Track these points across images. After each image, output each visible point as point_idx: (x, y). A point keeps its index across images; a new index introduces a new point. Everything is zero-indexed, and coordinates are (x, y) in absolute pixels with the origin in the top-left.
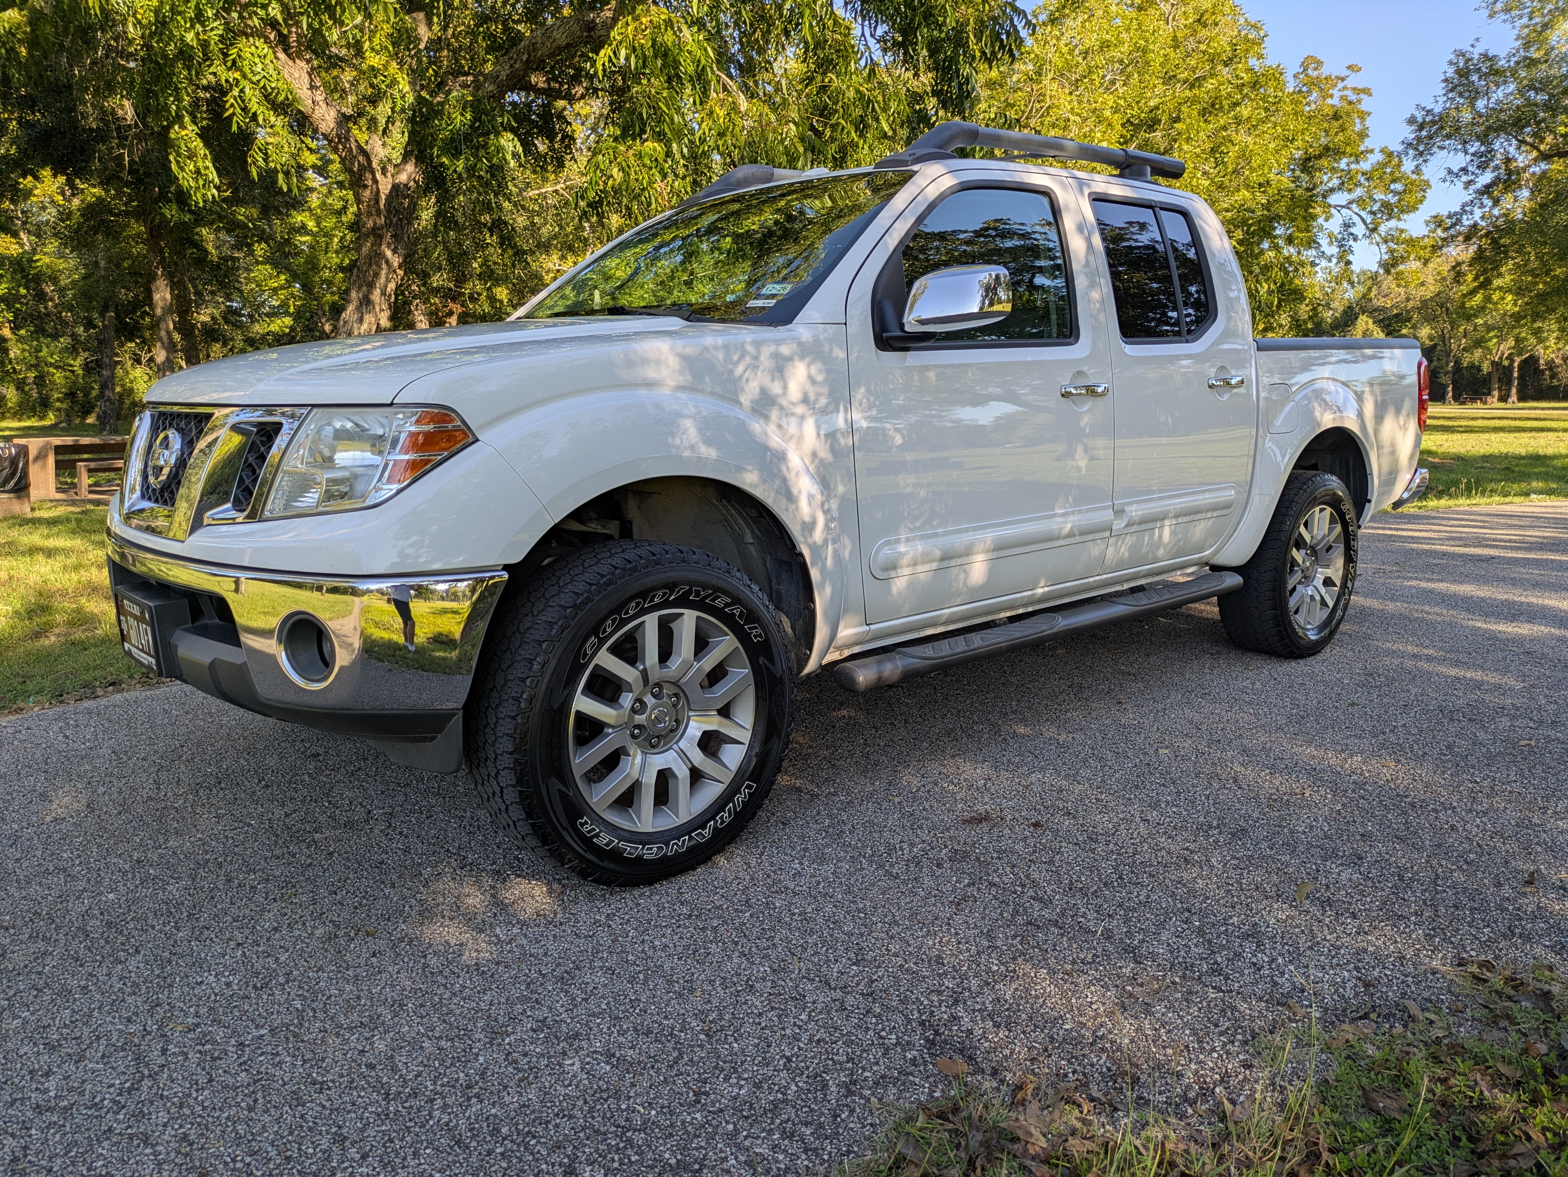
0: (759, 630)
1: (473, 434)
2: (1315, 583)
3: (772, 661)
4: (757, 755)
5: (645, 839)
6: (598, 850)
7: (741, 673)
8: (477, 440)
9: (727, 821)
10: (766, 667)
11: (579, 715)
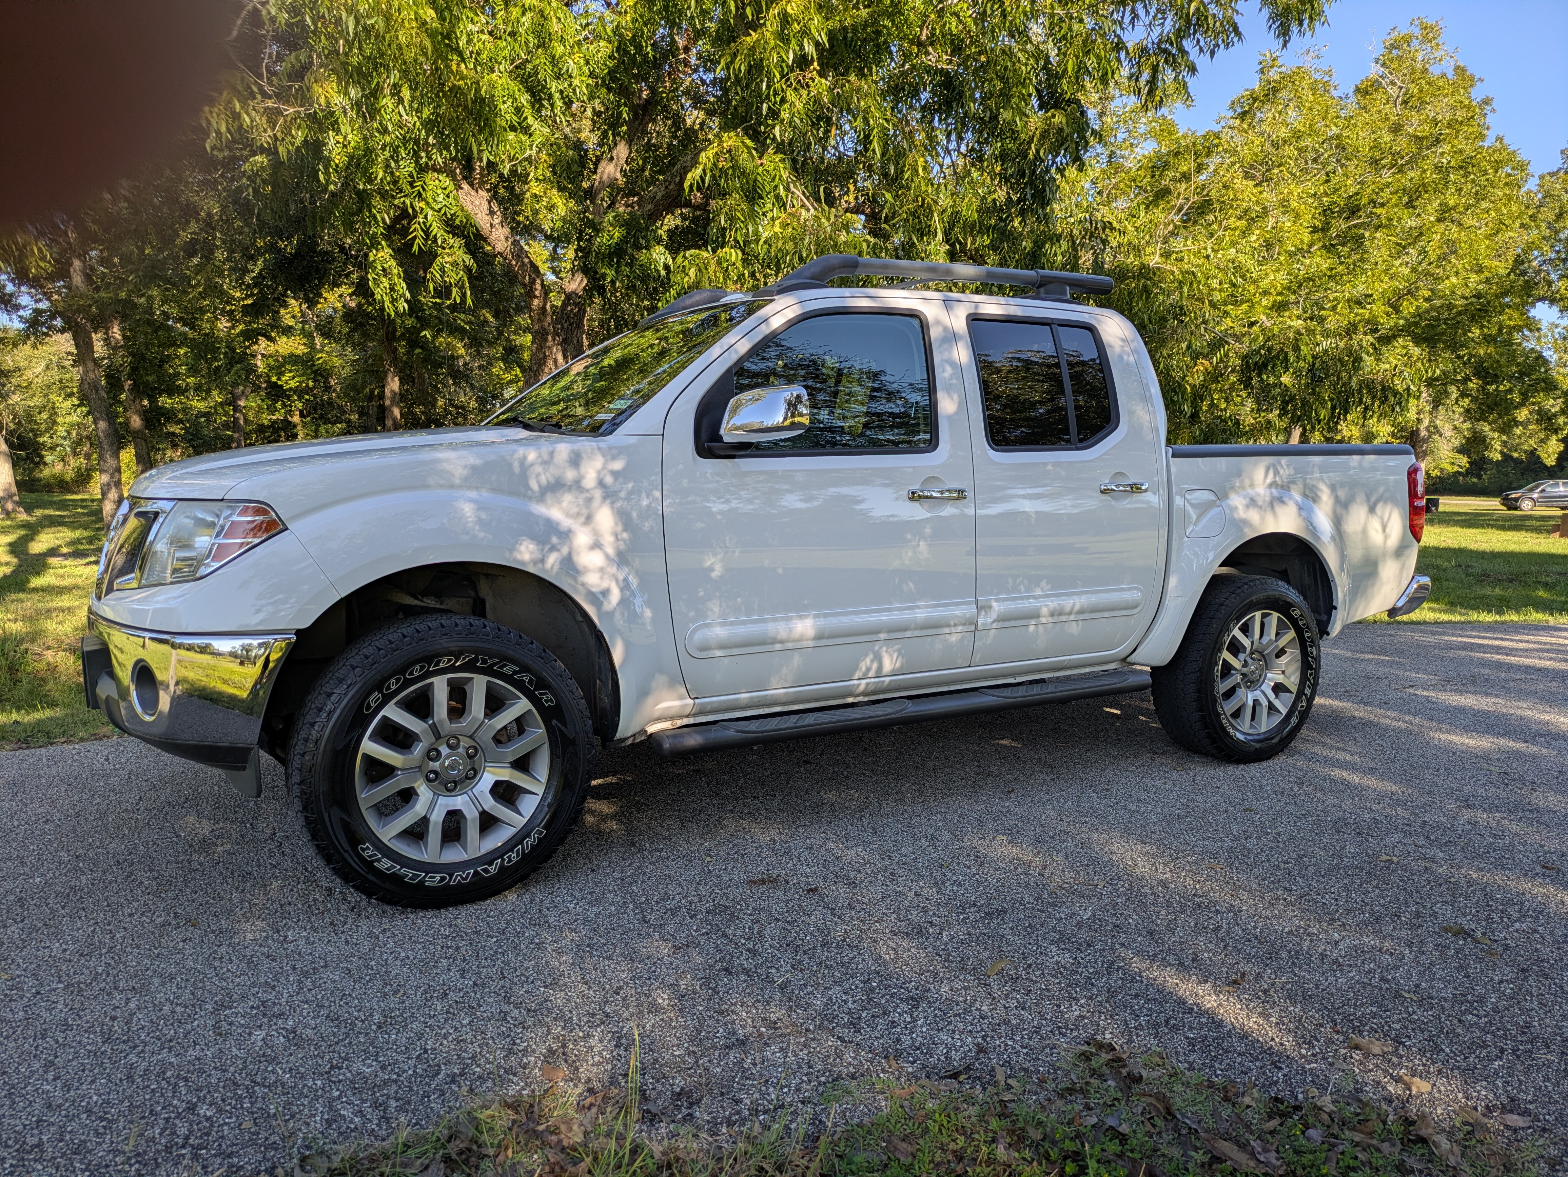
0: (550, 696)
1: (283, 523)
2: (1263, 687)
3: (565, 724)
4: (549, 806)
5: (430, 868)
6: (378, 873)
7: (538, 732)
8: (287, 529)
9: (514, 860)
10: (559, 729)
11: (366, 757)
